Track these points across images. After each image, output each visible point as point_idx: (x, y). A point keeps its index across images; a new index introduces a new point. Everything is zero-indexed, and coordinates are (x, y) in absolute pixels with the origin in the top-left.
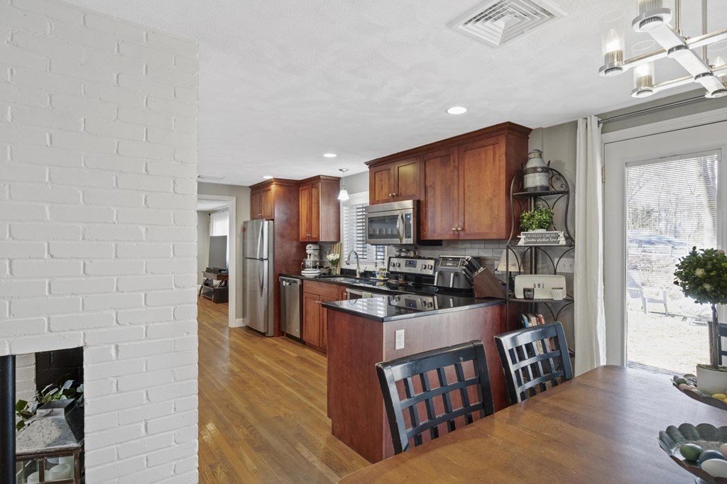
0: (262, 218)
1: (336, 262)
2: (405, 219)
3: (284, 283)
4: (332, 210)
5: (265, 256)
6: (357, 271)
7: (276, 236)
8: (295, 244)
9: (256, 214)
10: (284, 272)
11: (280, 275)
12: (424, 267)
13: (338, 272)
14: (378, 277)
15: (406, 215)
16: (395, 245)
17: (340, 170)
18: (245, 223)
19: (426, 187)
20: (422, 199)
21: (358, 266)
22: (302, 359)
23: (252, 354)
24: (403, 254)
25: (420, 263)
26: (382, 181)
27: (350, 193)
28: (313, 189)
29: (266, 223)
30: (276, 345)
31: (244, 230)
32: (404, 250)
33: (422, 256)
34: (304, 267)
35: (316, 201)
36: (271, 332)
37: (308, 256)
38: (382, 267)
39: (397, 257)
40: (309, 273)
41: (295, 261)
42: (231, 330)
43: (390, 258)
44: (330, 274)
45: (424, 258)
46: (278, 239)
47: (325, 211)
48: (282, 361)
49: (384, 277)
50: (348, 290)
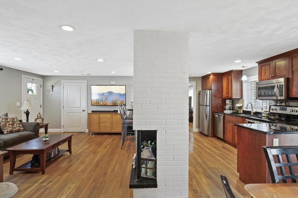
0: (206, 89)
1: (240, 108)
2: (280, 88)
3: (216, 116)
4: (239, 85)
5: (208, 104)
6: (252, 112)
7: (212, 96)
8: (221, 99)
9: (204, 88)
10: (216, 111)
11: (214, 112)
12: (292, 111)
13: (242, 112)
14: (263, 115)
15: (280, 85)
16: (273, 100)
17: (243, 67)
18: (200, 91)
19: (293, 71)
20: (290, 77)
21: (252, 109)
22: (224, 148)
23: (203, 142)
24: (278, 104)
25: (289, 109)
26: (265, 70)
27: (247, 76)
28: (229, 76)
29: (208, 91)
30: (212, 140)
31: (199, 94)
32: (278, 102)
33: (291, 105)
34: (225, 109)
35: (231, 81)
36: (210, 135)
37: (227, 105)
38: (266, 110)
39: (274, 106)
40: (227, 112)
41: (221, 106)
42: (194, 133)
43: (270, 106)
44: (237, 112)
45: (292, 106)
46: (213, 97)
47: (235, 86)
48: (215, 147)
49: (267, 115)
50: (247, 120)
